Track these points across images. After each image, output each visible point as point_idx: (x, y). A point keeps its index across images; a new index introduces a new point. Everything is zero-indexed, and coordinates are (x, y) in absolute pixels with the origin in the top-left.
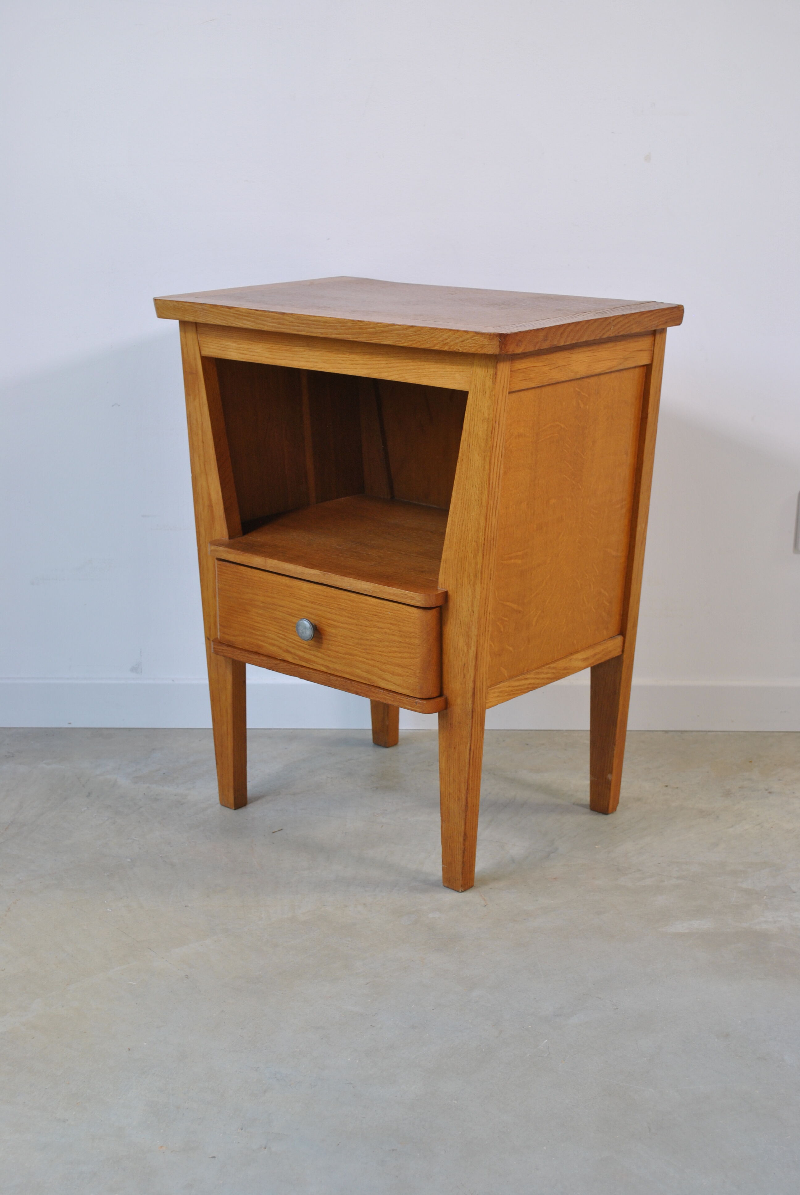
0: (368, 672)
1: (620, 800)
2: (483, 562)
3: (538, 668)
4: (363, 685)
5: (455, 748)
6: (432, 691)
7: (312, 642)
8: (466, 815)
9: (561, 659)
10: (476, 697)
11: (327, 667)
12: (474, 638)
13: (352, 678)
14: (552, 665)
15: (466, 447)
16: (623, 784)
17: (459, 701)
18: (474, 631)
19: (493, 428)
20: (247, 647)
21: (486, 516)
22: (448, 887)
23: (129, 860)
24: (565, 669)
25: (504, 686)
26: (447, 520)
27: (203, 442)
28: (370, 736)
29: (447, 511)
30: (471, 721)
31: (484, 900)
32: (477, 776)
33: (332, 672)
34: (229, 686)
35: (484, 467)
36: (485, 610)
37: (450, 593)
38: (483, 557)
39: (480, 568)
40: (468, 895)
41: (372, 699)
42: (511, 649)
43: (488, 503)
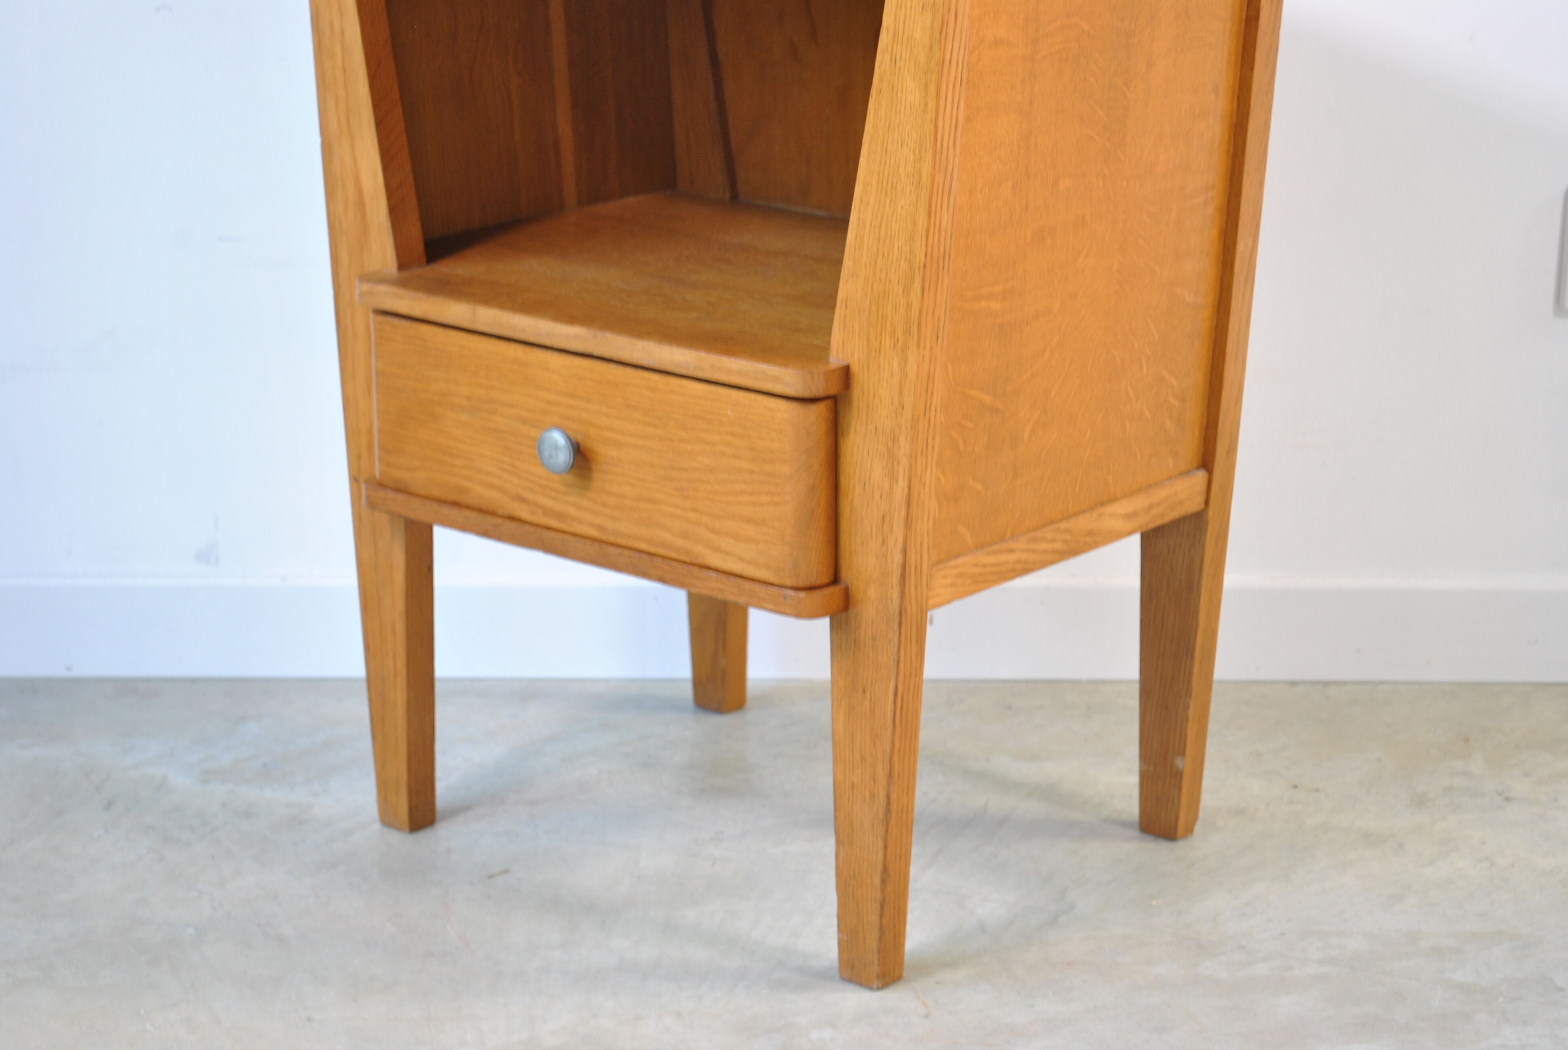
0: (685, 536)
1: (1201, 814)
2: (922, 302)
3: (1034, 529)
4: (674, 564)
5: (864, 691)
6: (818, 572)
7: (569, 478)
8: (887, 831)
9: (1081, 512)
10: (907, 584)
11: (600, 528)
12: (904, 461)
13: (653, 549)
14: (1063, 525)
15: (888, 66)
16: (1206, 783)
17: (872, 593)
18: (904, 447)
19: (944, 23)
20: (436, 492)
21: (930, 205)
22: (850, 980)
23: (191, 931)
24: (1090, 533)
25: (966, 563)
26: (845, 238)
27: (344, 71)
28: (688, 691)
29: (847, 221)
30: (897, 633)
31: (925, 1004)
32: (910, 749)
33: (611, 539)
34: (399, 578)
35: (926, 105)
36: (926, 405)
37: (855, 369)
38: (923, 293)
39: (917, 315)
40: (891, 996)
41: (693, 590)
42: (979, 487)
43: (934, 180)
